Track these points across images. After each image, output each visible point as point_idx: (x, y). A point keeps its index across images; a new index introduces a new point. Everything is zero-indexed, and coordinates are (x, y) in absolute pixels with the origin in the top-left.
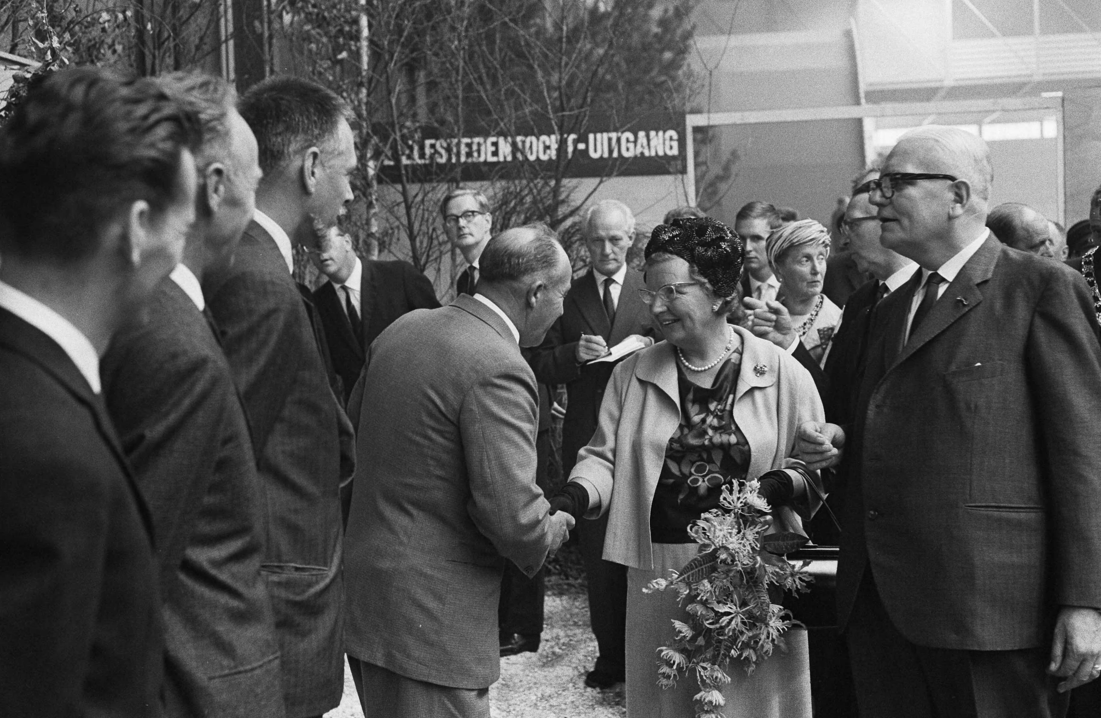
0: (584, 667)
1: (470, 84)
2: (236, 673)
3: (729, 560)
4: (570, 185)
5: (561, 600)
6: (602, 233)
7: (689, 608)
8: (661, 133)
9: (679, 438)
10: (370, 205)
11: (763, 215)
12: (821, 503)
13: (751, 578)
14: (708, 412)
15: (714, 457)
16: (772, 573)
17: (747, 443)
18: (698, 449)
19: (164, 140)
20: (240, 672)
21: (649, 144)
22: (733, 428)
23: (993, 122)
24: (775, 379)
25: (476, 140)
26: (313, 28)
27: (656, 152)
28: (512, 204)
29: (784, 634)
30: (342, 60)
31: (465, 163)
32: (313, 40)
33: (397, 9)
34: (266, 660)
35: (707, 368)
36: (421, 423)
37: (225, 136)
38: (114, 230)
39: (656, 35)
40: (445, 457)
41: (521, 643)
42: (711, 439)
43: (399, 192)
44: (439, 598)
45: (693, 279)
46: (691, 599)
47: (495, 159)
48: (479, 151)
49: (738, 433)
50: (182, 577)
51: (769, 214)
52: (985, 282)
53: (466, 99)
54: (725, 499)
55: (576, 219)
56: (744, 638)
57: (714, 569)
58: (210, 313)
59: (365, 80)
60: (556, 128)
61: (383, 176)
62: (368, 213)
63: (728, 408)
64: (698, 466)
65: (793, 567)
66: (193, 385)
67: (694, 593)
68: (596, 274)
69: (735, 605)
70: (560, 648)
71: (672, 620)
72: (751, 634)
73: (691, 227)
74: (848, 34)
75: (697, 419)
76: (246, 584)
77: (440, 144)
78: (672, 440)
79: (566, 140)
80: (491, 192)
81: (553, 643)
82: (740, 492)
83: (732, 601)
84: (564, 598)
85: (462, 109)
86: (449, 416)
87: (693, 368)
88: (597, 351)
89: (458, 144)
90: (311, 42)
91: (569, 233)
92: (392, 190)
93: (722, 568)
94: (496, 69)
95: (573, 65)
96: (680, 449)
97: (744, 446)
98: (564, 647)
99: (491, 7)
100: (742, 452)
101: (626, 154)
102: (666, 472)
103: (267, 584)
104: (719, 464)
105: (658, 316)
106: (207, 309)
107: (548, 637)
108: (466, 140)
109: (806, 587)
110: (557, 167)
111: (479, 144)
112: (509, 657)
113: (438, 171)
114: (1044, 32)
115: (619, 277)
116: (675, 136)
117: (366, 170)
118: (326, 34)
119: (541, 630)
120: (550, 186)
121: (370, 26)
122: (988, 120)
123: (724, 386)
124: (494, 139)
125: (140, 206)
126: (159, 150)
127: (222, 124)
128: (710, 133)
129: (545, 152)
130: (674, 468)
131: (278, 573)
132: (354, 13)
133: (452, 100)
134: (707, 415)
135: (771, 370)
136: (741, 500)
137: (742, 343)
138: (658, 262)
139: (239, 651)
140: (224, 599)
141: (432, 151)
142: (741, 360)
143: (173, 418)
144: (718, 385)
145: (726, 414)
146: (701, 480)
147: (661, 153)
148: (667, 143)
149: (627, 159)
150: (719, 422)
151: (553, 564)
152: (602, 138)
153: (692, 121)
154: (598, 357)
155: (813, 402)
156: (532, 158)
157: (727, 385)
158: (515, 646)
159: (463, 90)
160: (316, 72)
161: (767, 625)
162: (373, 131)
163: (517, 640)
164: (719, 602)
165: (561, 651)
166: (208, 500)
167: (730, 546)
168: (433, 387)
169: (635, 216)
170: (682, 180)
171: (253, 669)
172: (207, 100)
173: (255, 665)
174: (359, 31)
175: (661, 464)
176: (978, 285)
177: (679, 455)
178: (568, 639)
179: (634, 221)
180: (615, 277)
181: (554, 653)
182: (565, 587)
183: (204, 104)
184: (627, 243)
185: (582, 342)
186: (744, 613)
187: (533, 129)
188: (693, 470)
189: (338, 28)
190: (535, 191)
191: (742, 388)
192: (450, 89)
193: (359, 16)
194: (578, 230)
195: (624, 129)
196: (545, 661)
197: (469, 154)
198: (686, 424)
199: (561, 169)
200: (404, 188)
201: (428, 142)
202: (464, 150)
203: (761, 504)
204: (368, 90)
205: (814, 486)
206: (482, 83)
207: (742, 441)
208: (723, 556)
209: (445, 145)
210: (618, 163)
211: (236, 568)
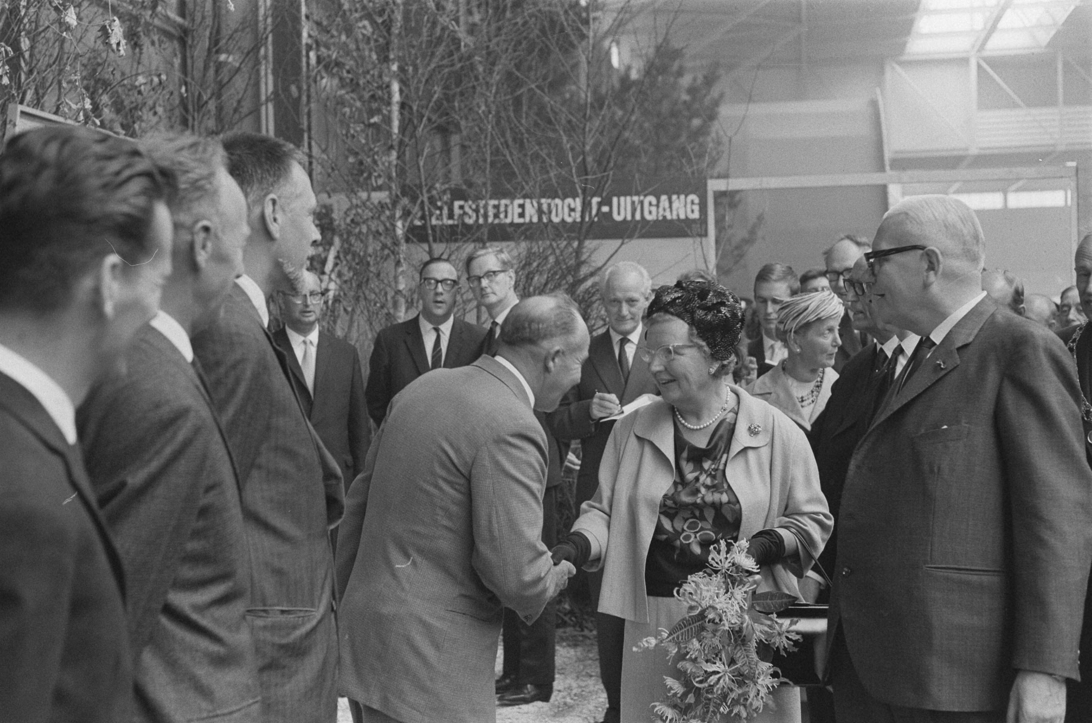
0: (595, 718)
1: (498, 150)
2: (214, 717)
3: (717, 620)
4: (590, 246)
5: (576, 652)
6: (619, 295)
7: (679, 666)
8: (682, 197)
9: (673, 495)
10: (398, 263)
11: (782, 279)
12: (814, 562)
13: (740, 636)
14: (702, 470)
15: (706, 515)
16: (761, 632)
17: (738, 502)
18: (690, 507)
19: (136, 195)
20: (217, 716)
21: (671, 207)
22: (725, 486)
23: (1017, 190)
24: (768, 440)
25: (503, 202)
26: (347, 93)
27: (678, 215)
28: (535, 264)
29: (773, 692)
30: (375, 124)
31: (492, 223)
32: (347, 104)
33: (426, 76)
34: (245, 704)
35: (702, 426)
36: (433, 474)
37: (214, 194)
38: (87, 283)
39: (685, 102)
40: (454, 509)
41: (533, 693)
42: (703, 498)
43: (425, 251)
44: (437, 647)
45: (692, 341)
46: (682, 656)
47: (521, 221)
48: (506, 212)
49: (729, 492)
50: (164, 620)
51: (789, 277)
52: (966, 346)
53: (493, 164)
54: (713, 559)
55: (596, 279)
56: (733, 695)
57: (703, 629)
58: (199, 365)
59: (395, 143)
60: (580, 191)
61: (411, 236)
62: (396, 271)
63: (721, 467)
64: (691, 523)
65: (781, 626)
66: (175, 434)
67: (683, 651)
68: (612, 333)
69: (724, 664)
70: (572, 699)
71: (665, 677)
72: (740, 691)
73: (693, 290)
74: (874, 104)
75: (690, 476)
76: (229, 628)
77: (469, 206)
78: (665, 496)
79: (590, 203)
80: (515, 253)
81: (565, 694)
82: (727, 552)
83: (721, 660)
84: (579, 649)
85: (490, 171)
86: (461, 468)
87: (689, 426)
88: (610, 409)
89: (485, 207)
90: (345, 106)
91: (589, 293)
92: (420, 249)
93: (710, 626)
94: (522, 134)
95: (597, 130)
96: (673, 506)
97: (735, 505)
98: (576, 698)
99: (519, 74)
100: (733, 511)
101: (648, 217)
102: (659, 529)
103: (252, 629)
104: (711, 522)
105: (655, 374)
106: (197, 359)
107: (560, 688)
108: (493, 202)
109: (794, 646)
110: (580, 228)
111: (506, 206)
112: (521, 706)
113: (464, 231)
114: (1067, 103)
115: (635, 337)
116: (697, 200)
117: (394, 230)
118: (361, 98)
119: (553, 679)
120: (572, 247)
121: (401, 91)
122: (1014, 187)
123: (719, 447)
124: (521, 201)
125: (113, 259)
126: (130, 204)
127: (210, 183)
128: (737, 197)
129: (570, 215)
130: (667, 525)
131: (264, 617)
132: (386, 79)
133: (481, 164)
134: (701, 474)
135: (766, 430)
136: (728, 560)
137: (739, 403)
138: (658, 322)
139: (218, 694)
140: (204, 644)
141: (461, 212)
142: (736, 420)
143: (154, 465)
144: (712, 444)
145: (719, 474)
146: (693, 536)
147: (682, 216)
148: (689, 206)
149: (648, 222)
150: (712, 481)
151: (569, 616)
152: (625, 201)
153: (714, 185)
154: (611, 414)
155: (806, 463)
156: (556, 220)
157: (722, 445)
158: (527, 696)
159: (491, 153)
160: (349, 135)
161: (755, 683)
162: (401, 193)
163: (530, 690)
164: (707, 661)
165: (572, 701)
166: (193, 546)
167: (718, 606)
168: (447, 439)
169: (652, 278)
170: (701, 243)
171: (231, 713)
172: (196, 160)
173: (234, 708)
174: (390, 96)
175: (656, 520)
176: (959, 349)
177: (672, 511)
178: (580, 690)
179: (650, 282)
180: (631, 337)
181: (565, 704)
182: (581, 638)
183: (193, 164)
184: (644, 304)
185: (595, 400)
186: (730, 672)
187: (556, 192)
188: (685, 528)
189: (372, 93)
190: (558, 252)
191: (736, 447)
192: (478, 153)
193: (389, 82)
194: (598, 290)
195: (647, 192)
196: (556, 711)
197: (496, 216)
198: (681, 481)
199: (584, 230)
200: (430, 247)
201: (457, 204)
202: (491, 212)
203: (749, 563)
204: (398, 152)
205: (806, 545)
206: (508, 146)
207: (733, 500)
208: (711, 616)
209: (474, 206)
210: (639, 226)
211: (219, 612)
